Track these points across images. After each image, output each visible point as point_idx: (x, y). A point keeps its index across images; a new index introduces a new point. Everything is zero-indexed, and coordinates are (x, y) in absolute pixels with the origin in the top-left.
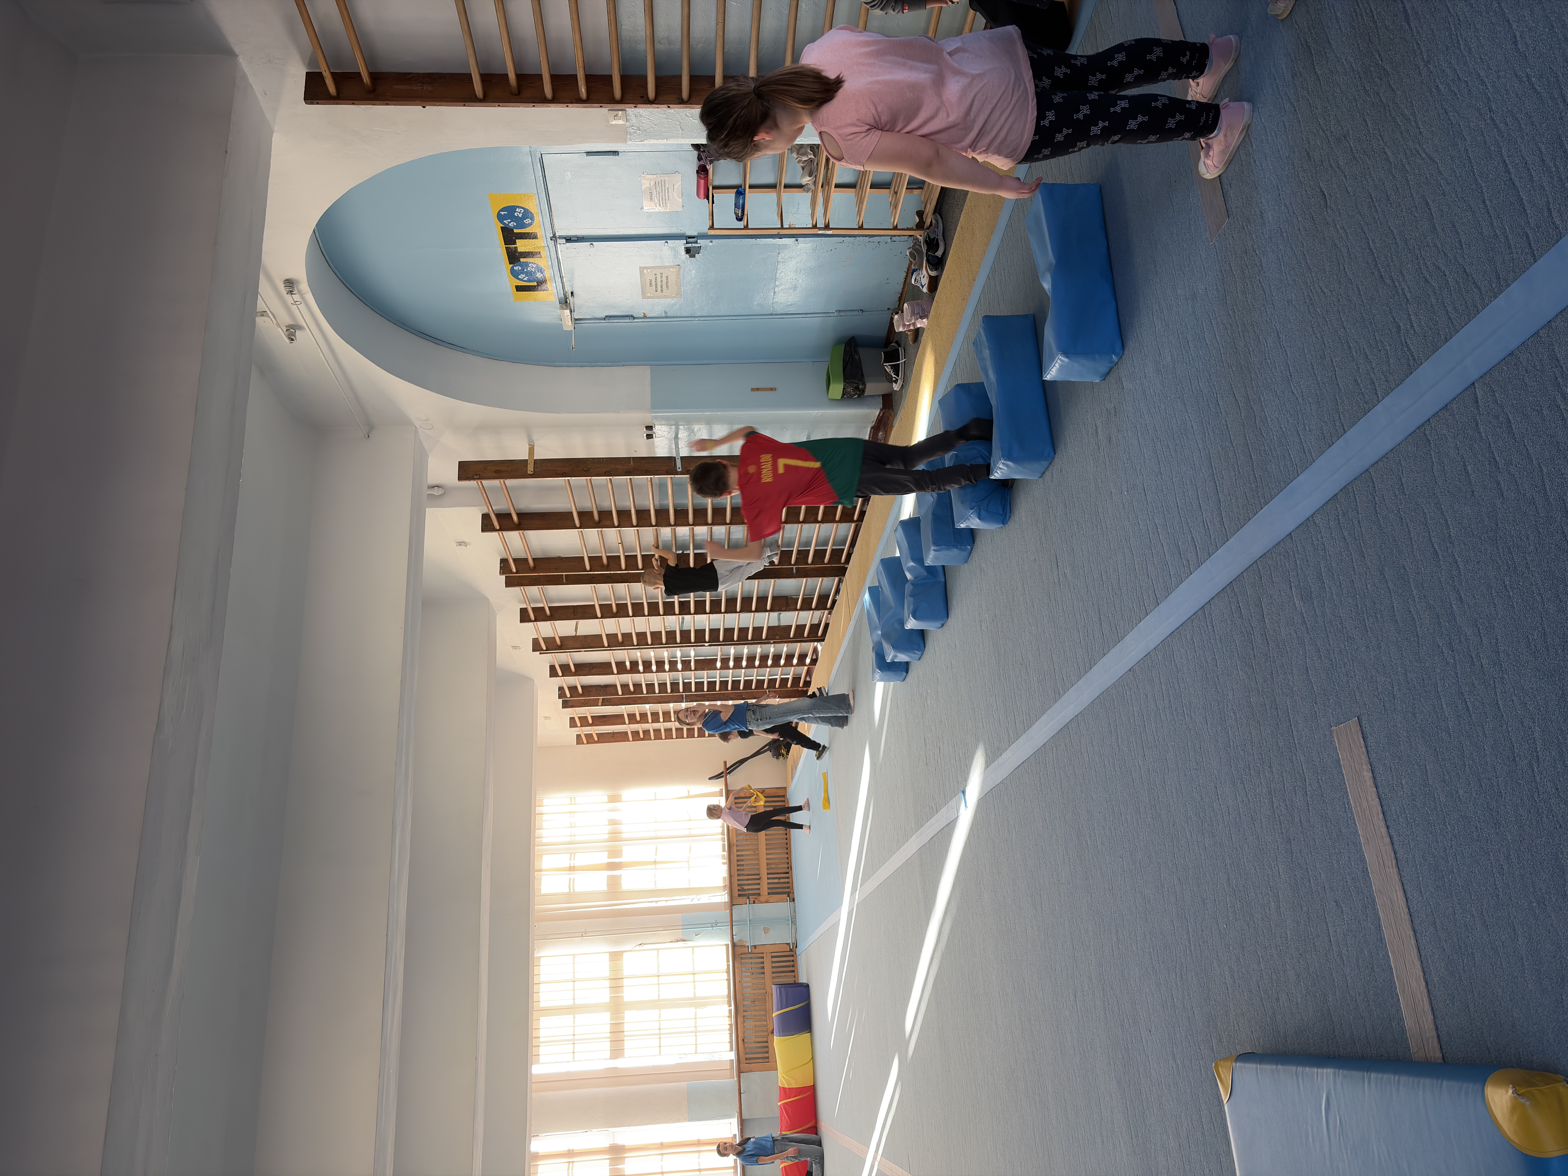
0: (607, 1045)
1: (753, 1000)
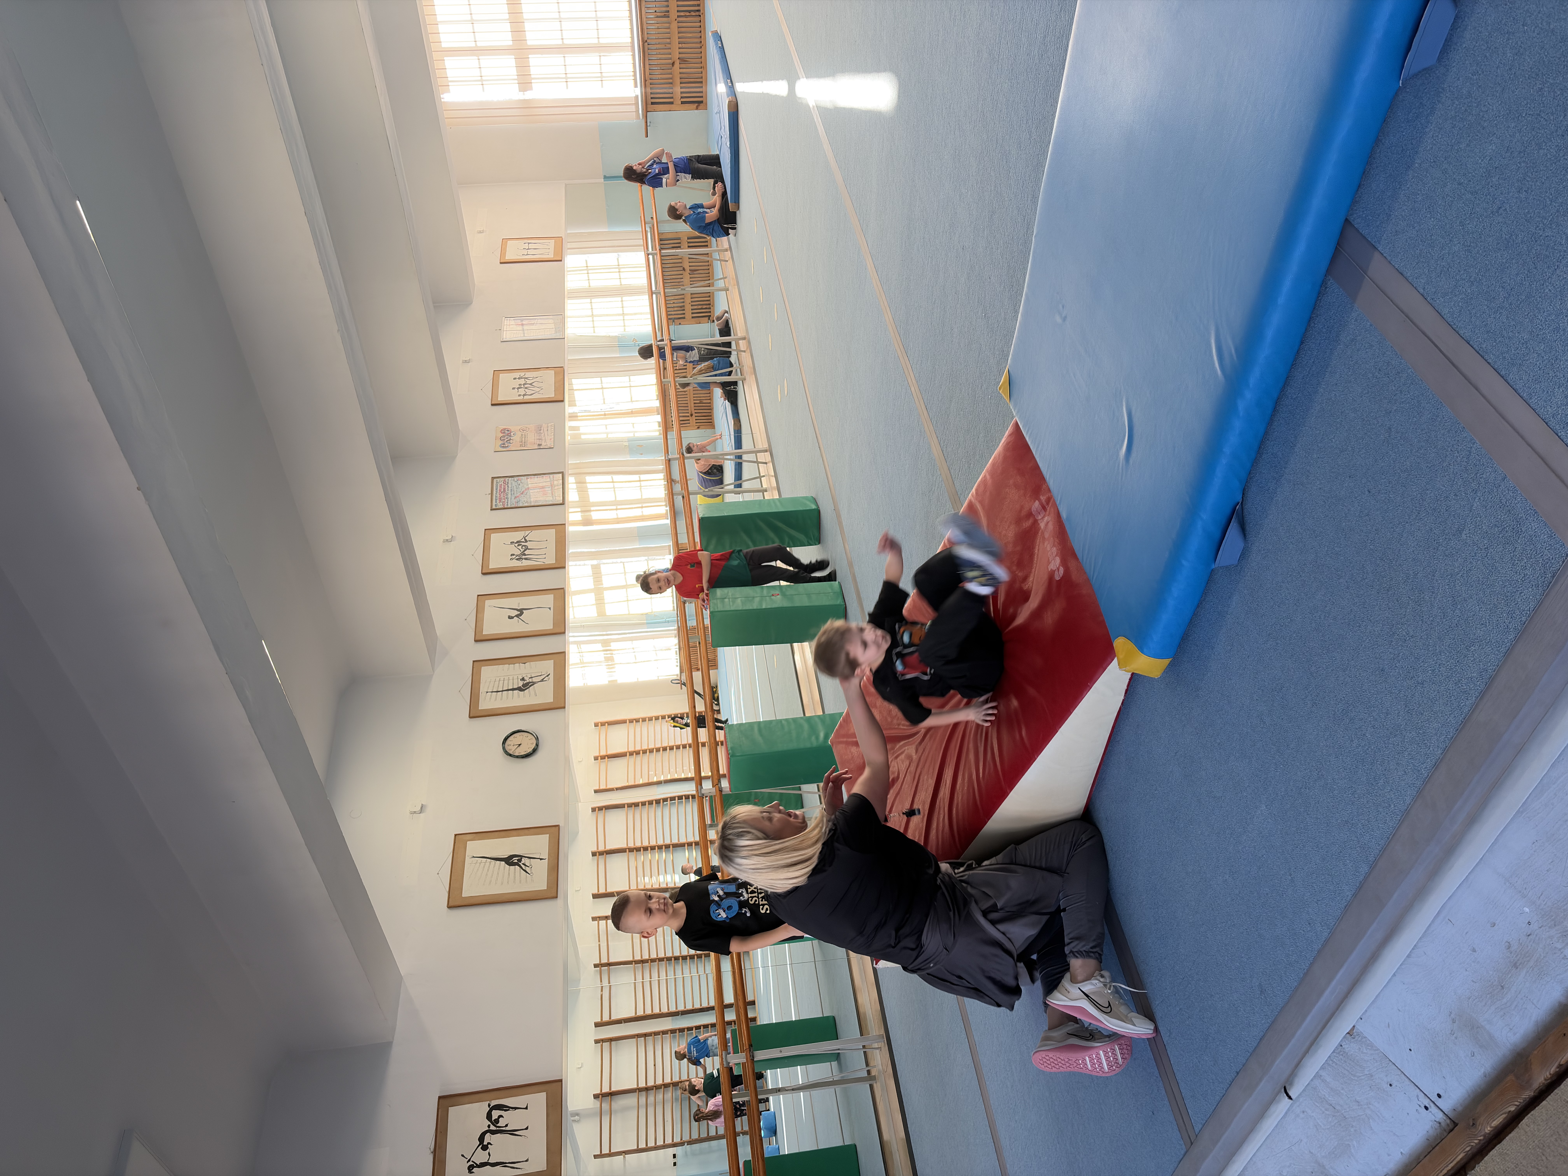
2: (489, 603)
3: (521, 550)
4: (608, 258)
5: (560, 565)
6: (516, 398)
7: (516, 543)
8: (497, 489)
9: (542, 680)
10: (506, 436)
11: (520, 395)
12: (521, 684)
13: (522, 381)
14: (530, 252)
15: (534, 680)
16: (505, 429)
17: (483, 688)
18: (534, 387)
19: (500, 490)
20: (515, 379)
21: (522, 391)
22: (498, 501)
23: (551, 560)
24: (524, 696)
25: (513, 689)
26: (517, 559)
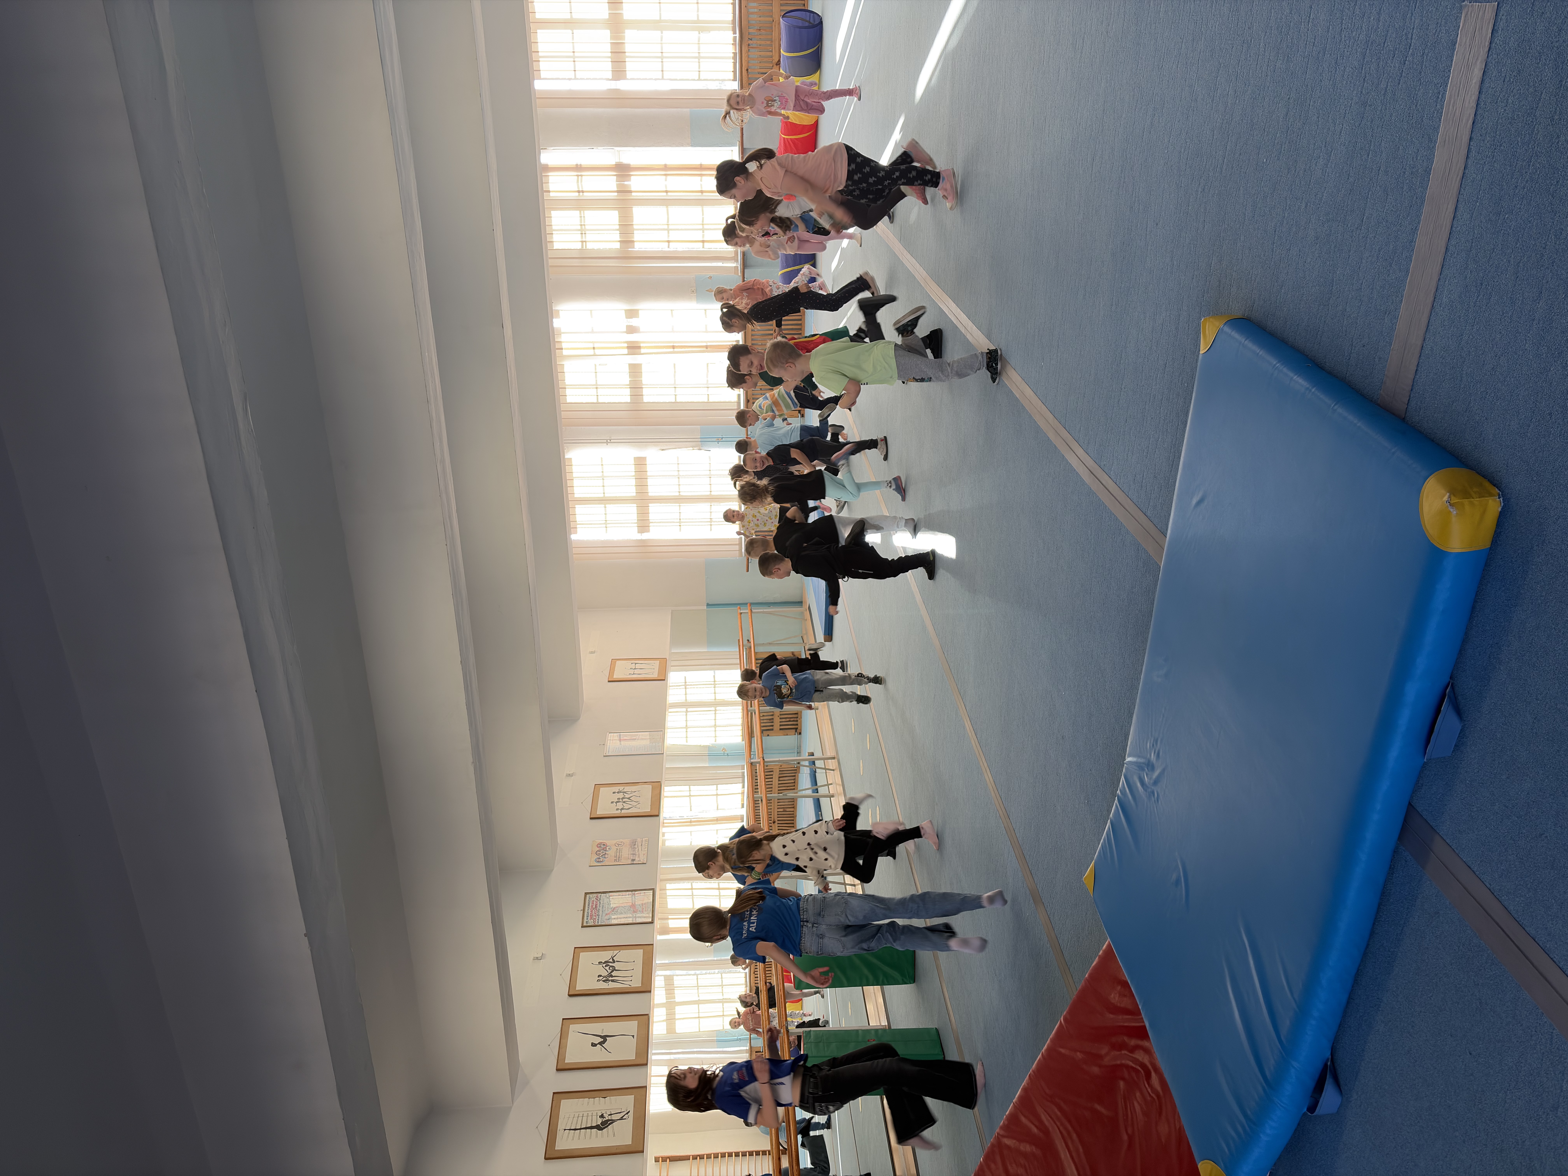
0: (609, 66)
1: (758, 28)
2: (574, 1028)
3: (609, 971)
4: (706, 675)
5: (646, 989)
6: (614, 812)
7: (604, 963)
8: (589, 906)
9: (622, 1119)
10: (602, 849)
11: (617, 809)
12: (600, 1121)
13: (621, 795)
14: (636, 671)
15: (614, 1117)
16: (602, 843)
17: (561, 1126)
18: (632, 801)
19: (592, 906)
20: (614, 793)
21: (620, 806)
22: (589, 918)
23: (637, 983)
24: (602, 1136)
25: (591, 1128)
26: (604, 981)
